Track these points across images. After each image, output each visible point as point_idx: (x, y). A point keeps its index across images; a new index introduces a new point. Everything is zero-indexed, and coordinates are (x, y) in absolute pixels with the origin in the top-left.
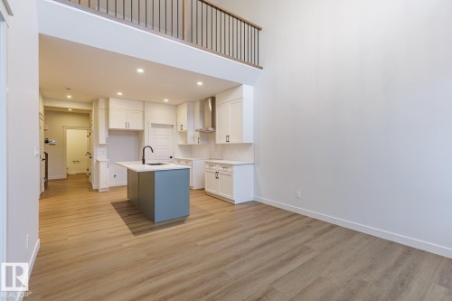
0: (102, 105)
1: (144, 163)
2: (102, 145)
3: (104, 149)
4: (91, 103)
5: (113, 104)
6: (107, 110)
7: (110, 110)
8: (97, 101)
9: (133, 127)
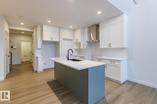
0: (39, 28)
1: (68, 59)
2: (39, 49)
3: (40, 51)
4: (33, 28)
5: (45, 28)
6: (42, 31)
7: (44, 31)
8: (36, 27)
9: (54, 40)
